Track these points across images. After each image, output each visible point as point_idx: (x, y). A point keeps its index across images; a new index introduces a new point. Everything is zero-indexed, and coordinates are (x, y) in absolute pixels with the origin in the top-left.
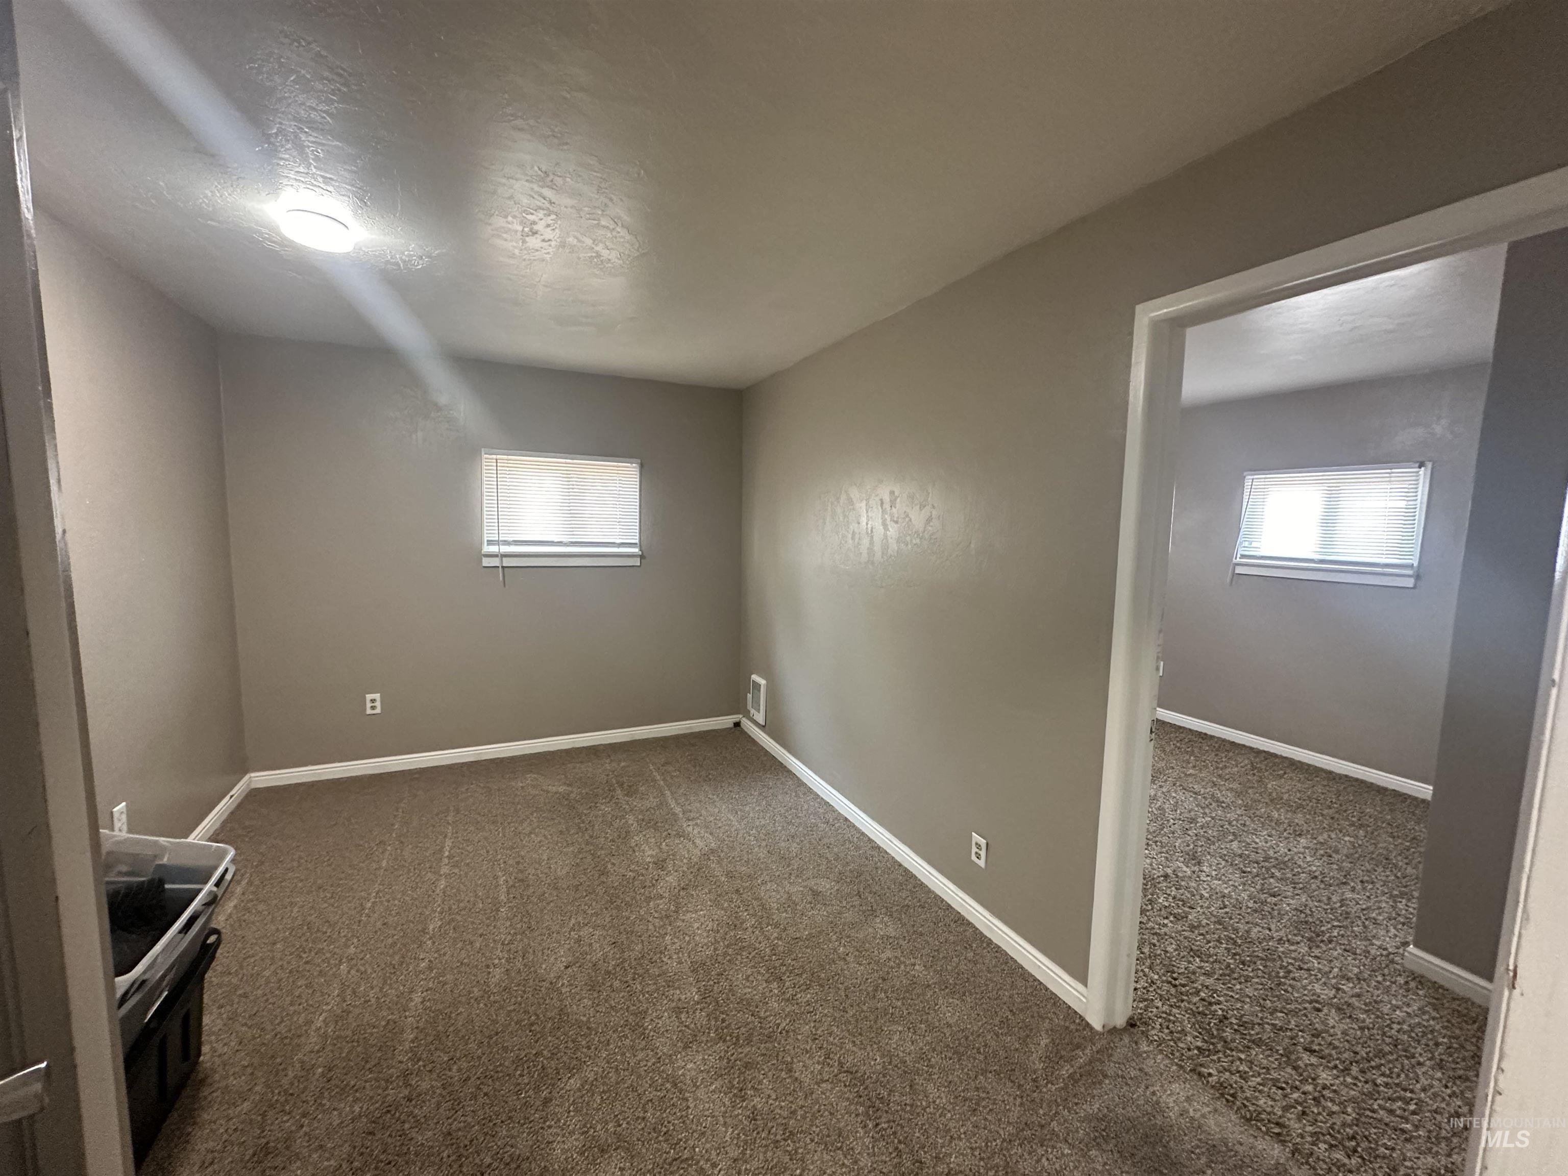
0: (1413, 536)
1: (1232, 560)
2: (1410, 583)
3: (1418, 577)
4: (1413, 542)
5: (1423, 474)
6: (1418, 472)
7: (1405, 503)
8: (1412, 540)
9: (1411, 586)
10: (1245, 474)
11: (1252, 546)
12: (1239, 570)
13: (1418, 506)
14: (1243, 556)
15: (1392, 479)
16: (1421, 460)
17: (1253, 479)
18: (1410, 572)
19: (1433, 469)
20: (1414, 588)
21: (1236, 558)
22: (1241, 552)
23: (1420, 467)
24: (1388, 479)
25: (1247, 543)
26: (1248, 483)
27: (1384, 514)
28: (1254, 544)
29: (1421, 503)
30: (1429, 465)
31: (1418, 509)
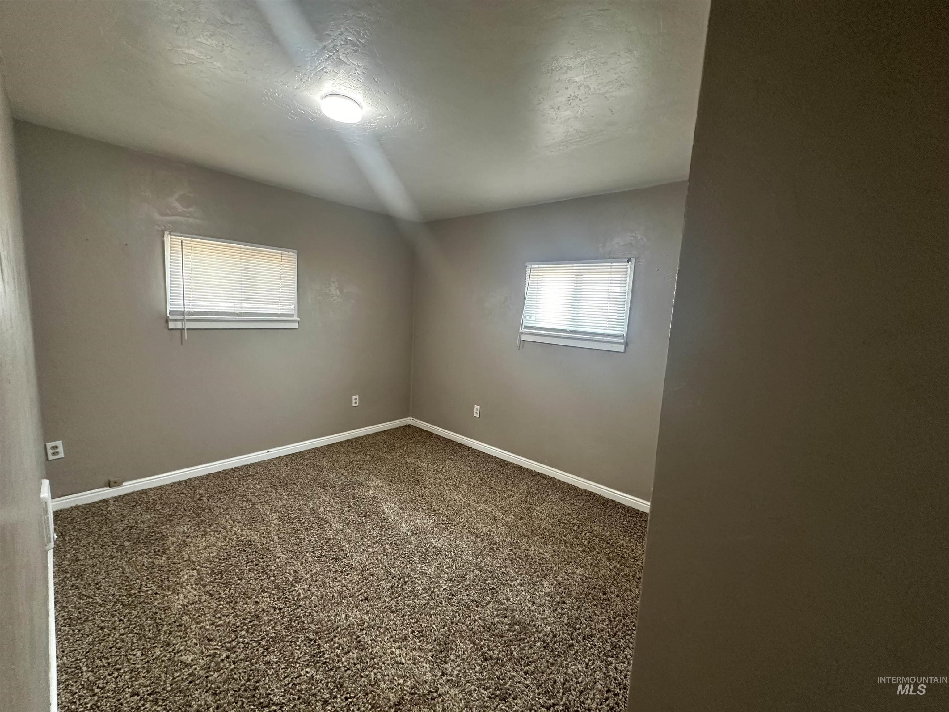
0: (624, 313)
1: (519, 330)
2: (621, 348)
3: (626, 344)
4: (624, 318)
5: (630, 266)
6: (627, 265)
7: (619, 288)
8: (623, 317)
9: (623, 351)
10: (527, 264)
11: (532, 319)
12: (524, 338)
13: (627, 291)
14: (526, 327)
15: (613, 270)
16: (629, 256)
17: (531, 268)
18: (622, 341)
19: (635, 262)
20: (624, 352)
21: (522, 329)
22: (524, 324)
23: (628, 262)
24: (609, 270)
25: (528, 317)
26: (528, 271)
27: (607, 296)
28: (533, 318)
29: (629, 289)
30: (633, 260)
31: (627, 293)
